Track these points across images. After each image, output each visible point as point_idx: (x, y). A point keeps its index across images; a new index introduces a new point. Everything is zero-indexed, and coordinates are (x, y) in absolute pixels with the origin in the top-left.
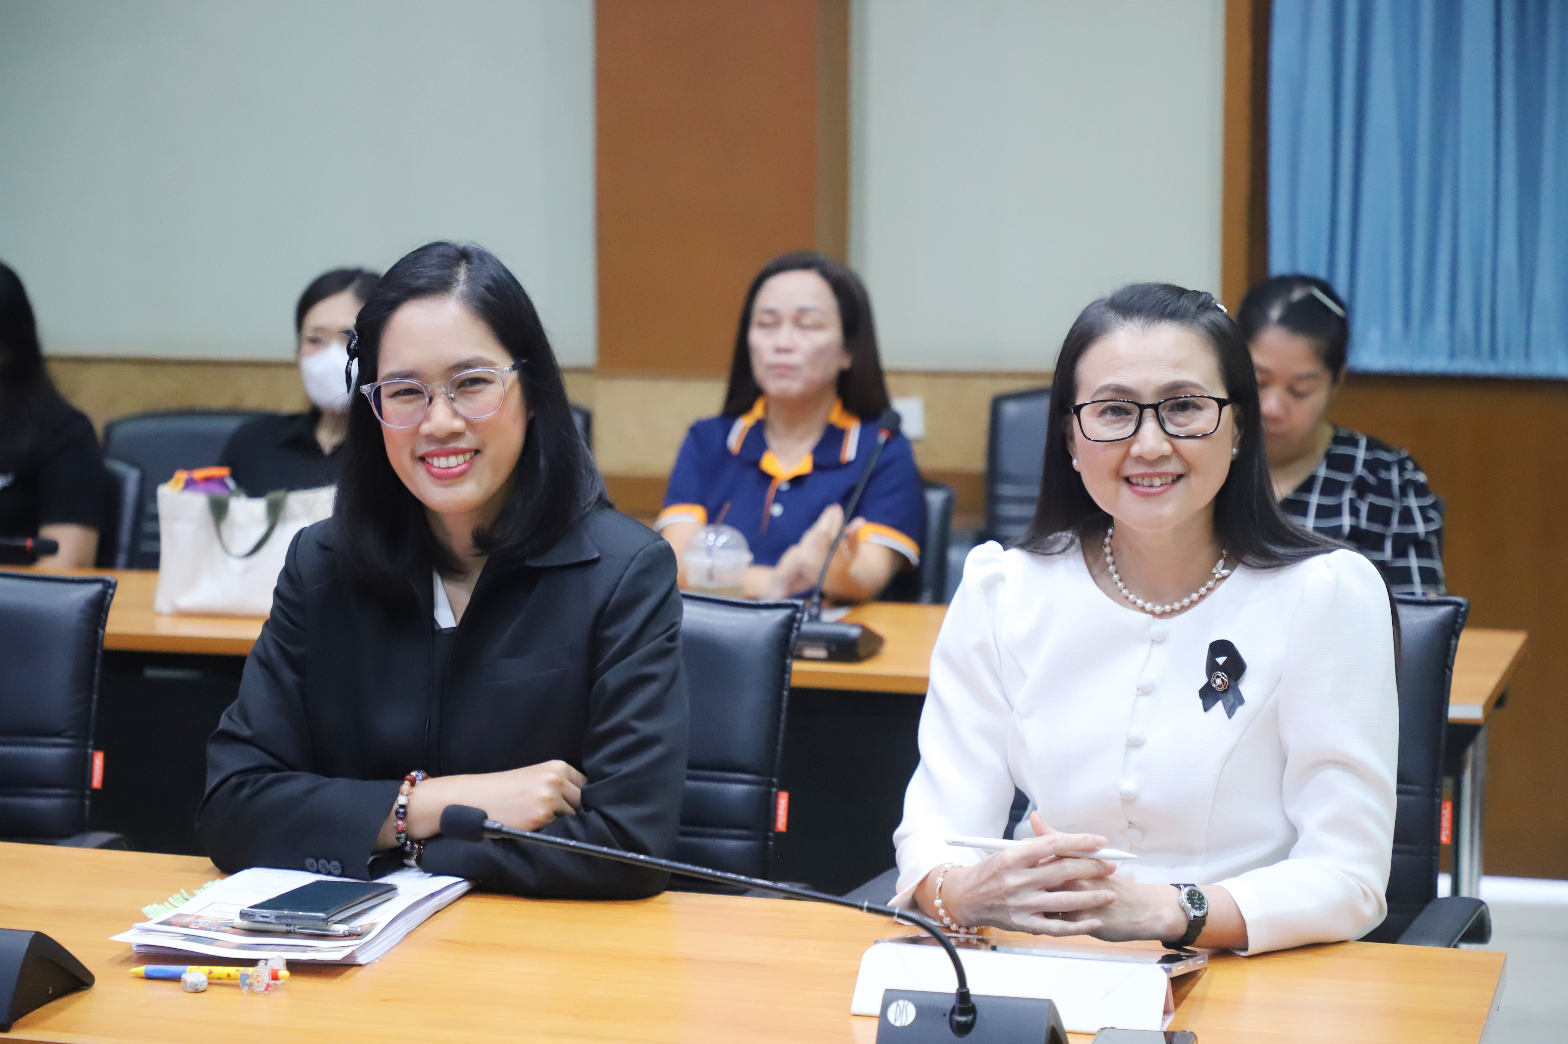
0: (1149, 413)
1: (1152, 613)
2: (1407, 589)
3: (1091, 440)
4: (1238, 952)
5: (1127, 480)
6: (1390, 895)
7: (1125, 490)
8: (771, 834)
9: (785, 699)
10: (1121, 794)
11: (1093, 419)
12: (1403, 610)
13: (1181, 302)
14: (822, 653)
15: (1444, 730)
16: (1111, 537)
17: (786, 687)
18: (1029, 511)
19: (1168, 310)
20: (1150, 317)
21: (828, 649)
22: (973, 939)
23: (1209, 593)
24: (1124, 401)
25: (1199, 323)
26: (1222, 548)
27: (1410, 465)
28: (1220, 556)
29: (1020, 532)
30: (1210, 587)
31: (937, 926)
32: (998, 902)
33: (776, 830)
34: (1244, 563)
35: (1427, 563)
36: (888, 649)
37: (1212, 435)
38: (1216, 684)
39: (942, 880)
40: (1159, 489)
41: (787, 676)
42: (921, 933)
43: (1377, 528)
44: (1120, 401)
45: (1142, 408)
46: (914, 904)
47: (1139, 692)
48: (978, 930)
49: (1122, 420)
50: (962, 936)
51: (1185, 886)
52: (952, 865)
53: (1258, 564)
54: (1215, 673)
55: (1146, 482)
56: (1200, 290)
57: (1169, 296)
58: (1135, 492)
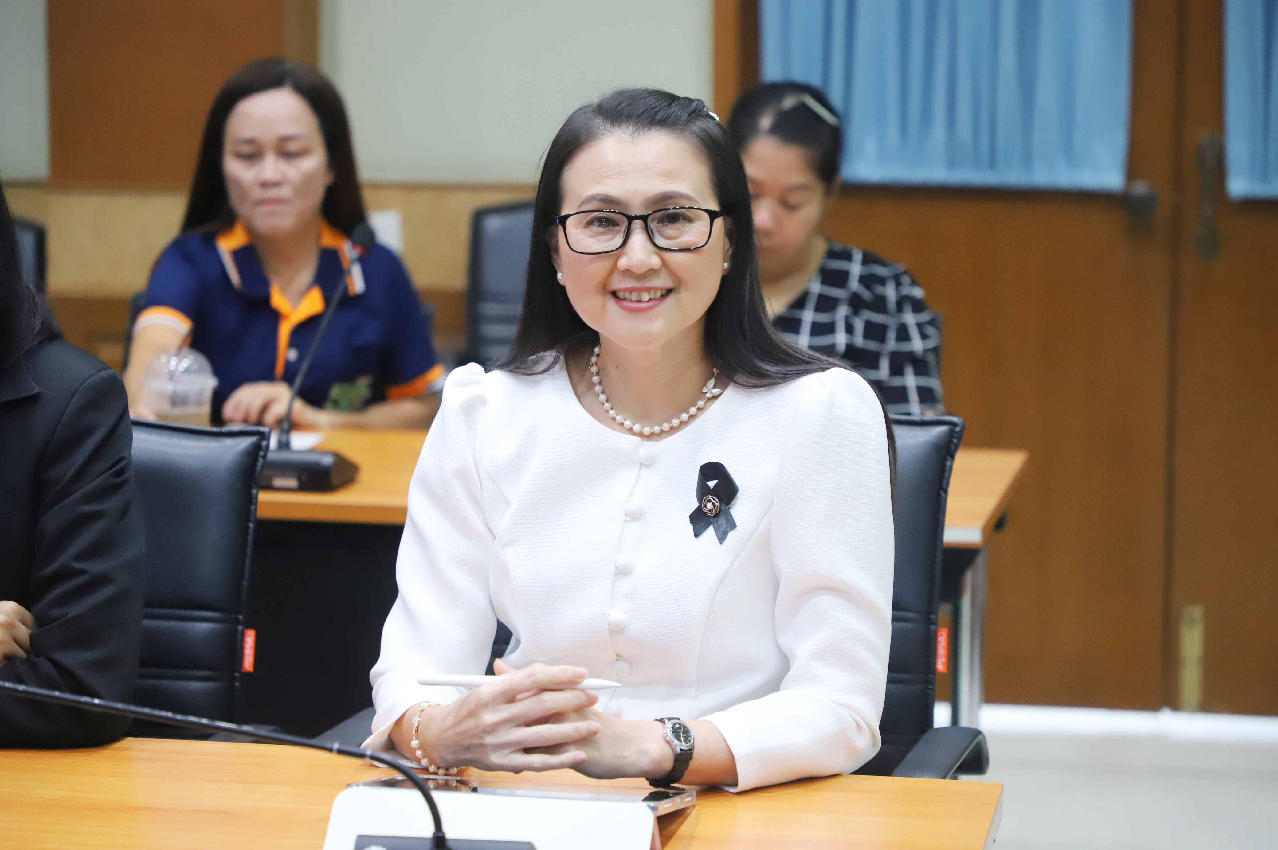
0: (638, 224)
1: (641, 435)
2: (902, 408)
3: (577, 252)
4: (726, 788)
5: (614, 294)
6: (884, 727)
7: (612, 304)
8: (237, 674)
9: (251, 531)
10: (609, 625)
11: (579, 230)
12: (898, 431)
13: (671, 111)
14: (292, 483)
15: (939, 555)
16: (598, 355)
17: (252, 519)
18: (511, 331)
19: (658, 117)
20: (639, 124)
21: (299, 479)
22: (452, 780)
23: (699, 413)
24: (610, 212)
25: (690, 131)
26: (714, 366)
27: (906, 280)
28: (710, 376)
29: (501, 352)
30: (700, 407)
31: (414, 768)
32: (476, 741)
33: (243, 670)
34: (736, 382)
35: (925, 382)
36: (364, 476)
37: (702, 248)
38: (707, 509)
39: (419, 719)
40: (647, 304)
41: (253, 507)
42: (396, 775)
43: (872, 346)
44: (606, 211)
45: (631, 219)
46: (391, 745)
47: (627, 518)
48: (458, 770)
49: (610, 230)
50: (441, 778)
51: (669, 719)
52: (429, 704)
53: (748, 383)
54: (706, 497)
55: (634, 297)
56: (692, 97)
57: (660, 102)
58: (622, 307)
